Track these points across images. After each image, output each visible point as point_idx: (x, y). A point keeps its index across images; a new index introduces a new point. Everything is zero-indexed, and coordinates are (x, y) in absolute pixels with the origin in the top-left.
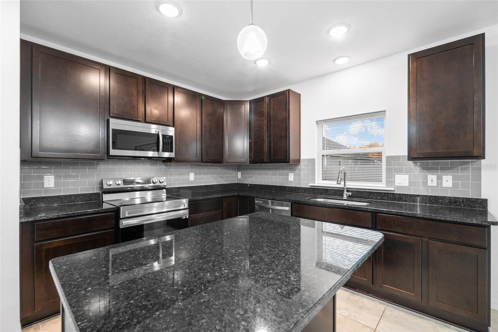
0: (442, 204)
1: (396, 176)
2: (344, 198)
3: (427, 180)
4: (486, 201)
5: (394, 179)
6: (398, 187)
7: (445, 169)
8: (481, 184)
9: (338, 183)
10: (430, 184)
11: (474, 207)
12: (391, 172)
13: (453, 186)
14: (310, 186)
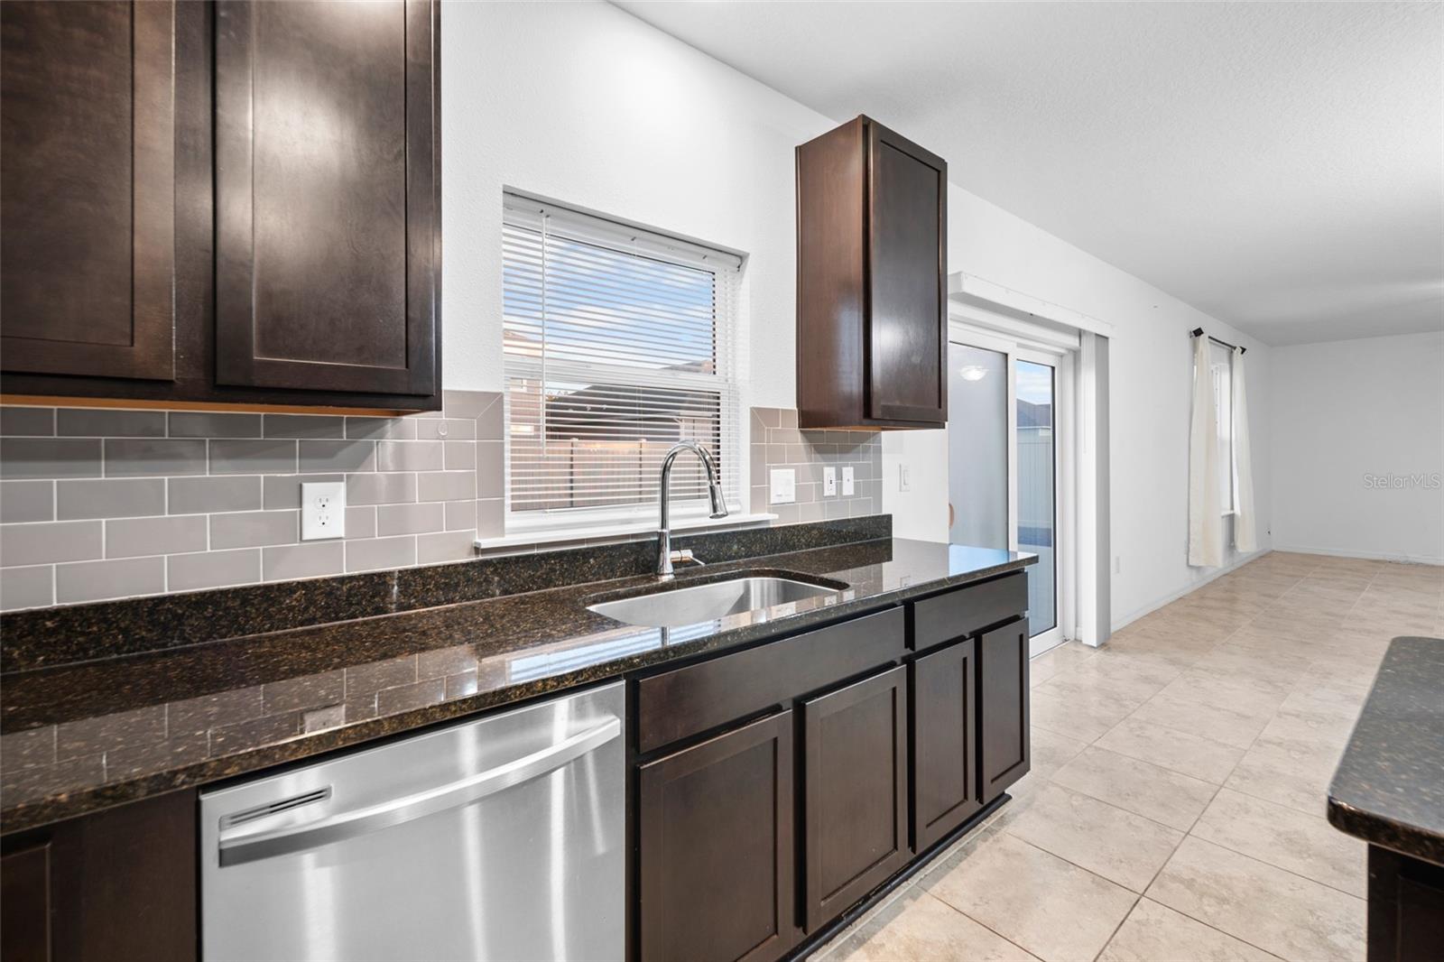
1: (772, 472)
3: (823, 480)
5: (769, 483)
7: (845, 450)
8: (881, 482)
10: (827, 492)
12: (762, 460)
13: (855, 492)
14: (477, 550)
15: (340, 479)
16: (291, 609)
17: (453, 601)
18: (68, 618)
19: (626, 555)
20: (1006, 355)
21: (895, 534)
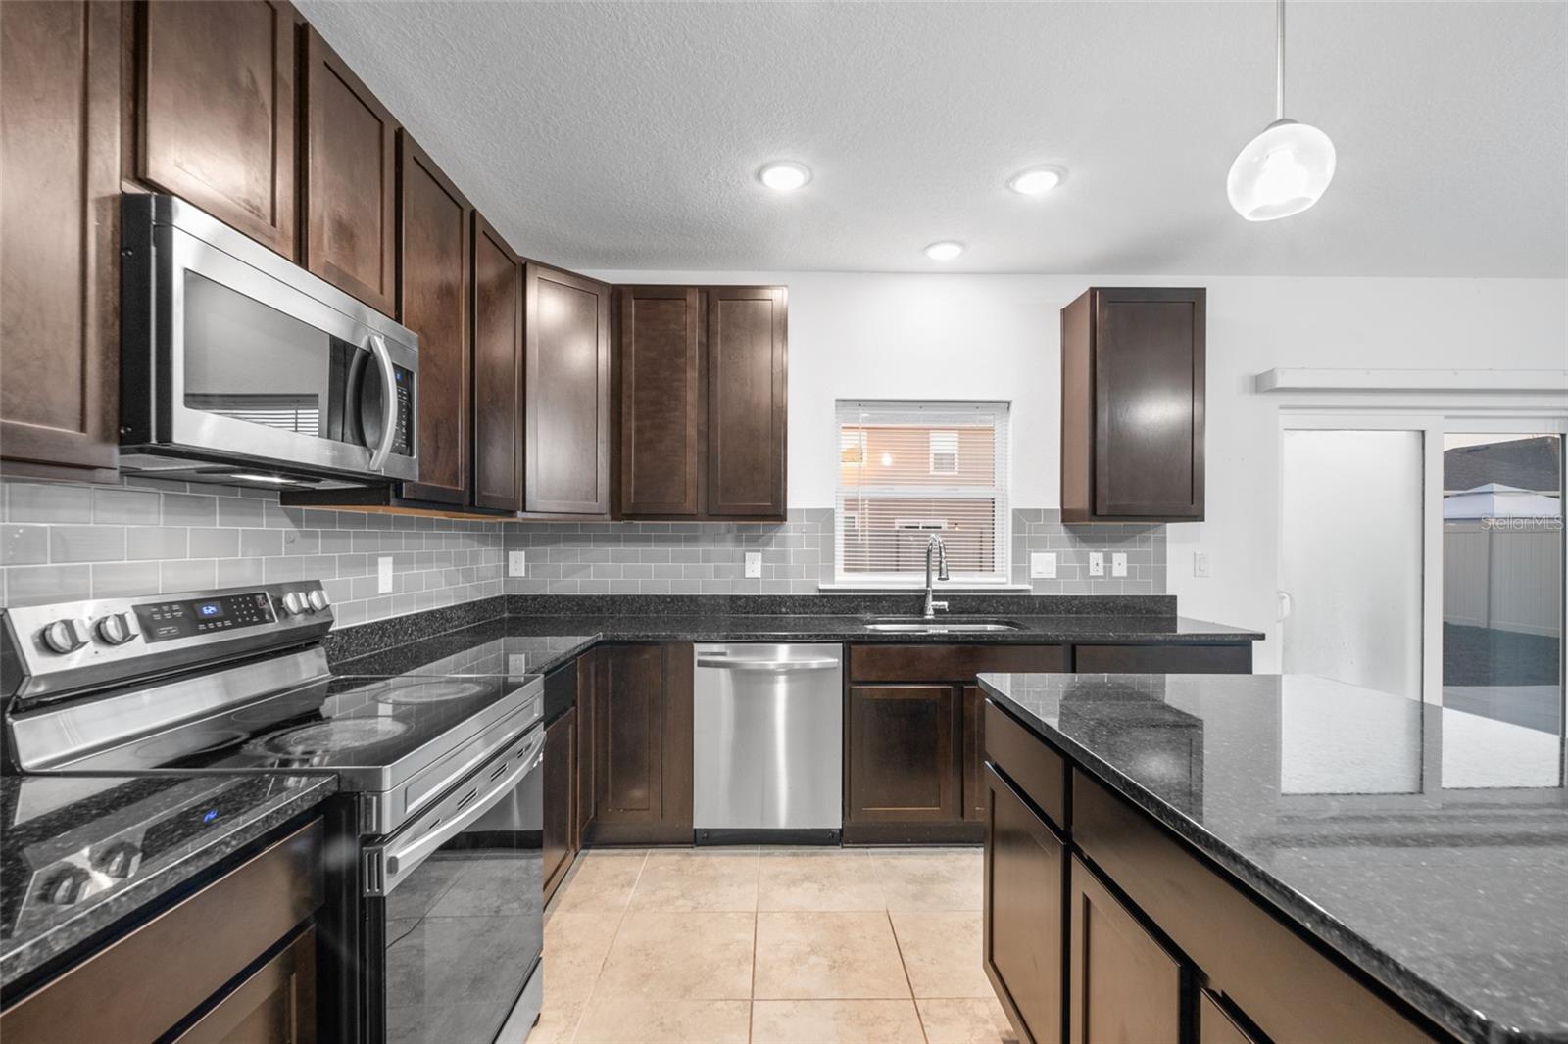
0: (1113, 612)
1: (1033, 555)
2: (928, 617)
3: (1088, 563)
4: (1174, 598)
5: (1030, 562)
6: (1037, 582)
7: (1116, 539)
8: (1165, 567)
9: (943, 577)
10: (1092, 573)
11: (1160, 613)
12: (1023, 547)
13: (1128, 574)
14: (820, 590)
15: (759, 551)
16: (740, 606)
17: (806, 613)
18: (675, 599)
19: (907, 602)
20: (1423, 432)
21: (1180, 613)
